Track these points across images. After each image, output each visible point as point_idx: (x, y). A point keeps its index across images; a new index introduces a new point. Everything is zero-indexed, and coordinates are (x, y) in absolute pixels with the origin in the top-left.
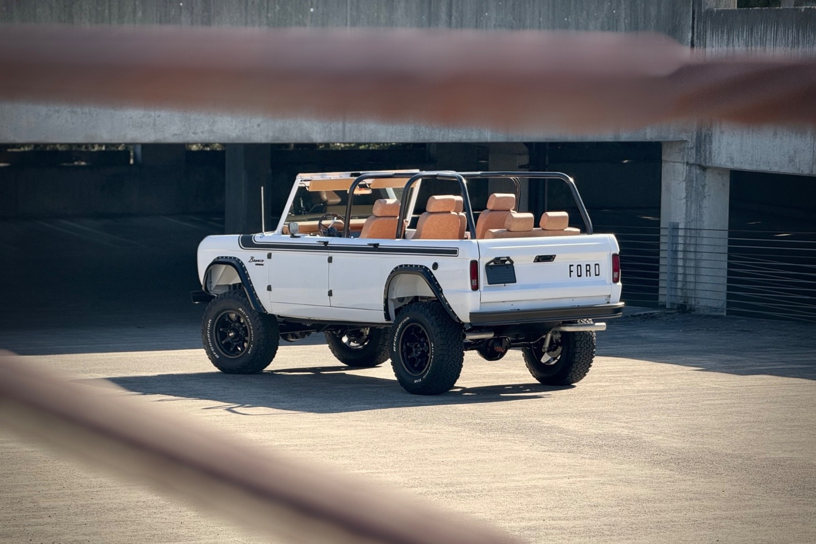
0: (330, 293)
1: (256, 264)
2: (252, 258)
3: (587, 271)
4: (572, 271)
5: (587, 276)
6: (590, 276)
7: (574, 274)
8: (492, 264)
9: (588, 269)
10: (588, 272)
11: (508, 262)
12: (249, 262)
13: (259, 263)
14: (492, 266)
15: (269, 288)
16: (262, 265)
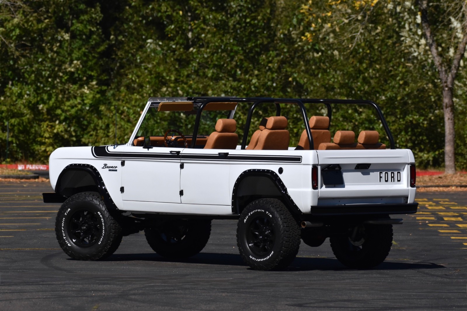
0: (181, 193)
1: (110, 170)
2: (105, 165)
3: (392, 177)
4: (381, 177)
5: (392, 181)
6: (394, 181)
7: (383, 179)
8: (327, 169)
9: (393, 176)
10: (393, 179)
11: (337, 169)
12: (103, 168)
13: (113, 169)
14: (326, 170)
15: (122, 190)
16: (116, 170)
